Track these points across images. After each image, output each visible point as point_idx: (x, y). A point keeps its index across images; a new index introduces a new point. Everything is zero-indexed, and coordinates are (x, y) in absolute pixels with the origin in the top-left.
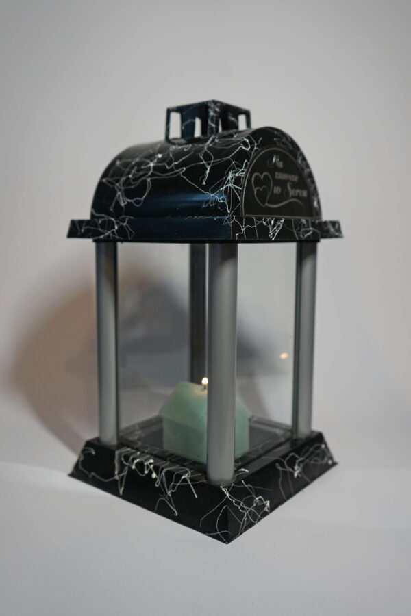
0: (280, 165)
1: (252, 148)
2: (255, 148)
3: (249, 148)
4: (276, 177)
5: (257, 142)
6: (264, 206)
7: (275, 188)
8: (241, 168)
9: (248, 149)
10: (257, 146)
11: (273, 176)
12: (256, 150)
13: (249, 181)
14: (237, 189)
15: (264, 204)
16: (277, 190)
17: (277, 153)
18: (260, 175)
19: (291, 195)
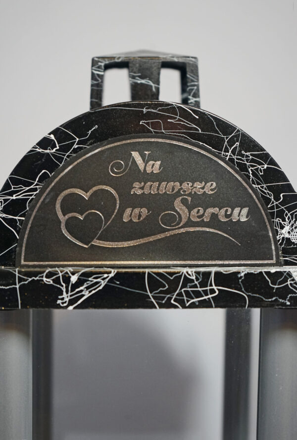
0: (154, 168)
2: (75, 147)
4: (135, 191)
6: (87, 246)
7: (128, 211)
10: (80, 143)
11: (125, 190)
13: (48, 206)
16: (135, 214)
17: (142, 147)
18: (80, 192)
19: (184, 220)
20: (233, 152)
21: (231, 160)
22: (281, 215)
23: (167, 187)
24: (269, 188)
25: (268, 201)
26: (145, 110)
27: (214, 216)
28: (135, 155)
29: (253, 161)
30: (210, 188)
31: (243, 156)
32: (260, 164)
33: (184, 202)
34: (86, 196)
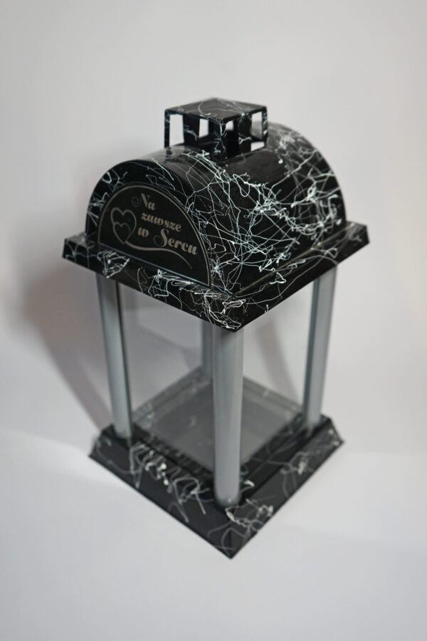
0: (152, 206)
1: (114, 182)
2: (118, 182)
3: (111, 181)
4: (143, 218)
5: (121, 176)
6: (123, 243)
7: (140, 229)
8: (101, 199)
9: (109, 182)
10: (120, 181)
11: (139, 216)
12: (119, 185)
13: (108, 214)
14: (95, 218)
15: (124, 241)
16: (143, 232)
17: (147, 192)
18: (120, 211)
19: (165, 244)
20: (191, 207)
21: (190, 213)
22: (214, 257)
23: (158, 221)
24: (209, 237)
25: (207, 246)
26: (148, 168)
27: (179, 246)
28: (143, 195)
29: (201, 217)
30: (177, 228)
31: (196, 212)
32: (205, 221)
33: (165, 232)
34: (123, 214)
